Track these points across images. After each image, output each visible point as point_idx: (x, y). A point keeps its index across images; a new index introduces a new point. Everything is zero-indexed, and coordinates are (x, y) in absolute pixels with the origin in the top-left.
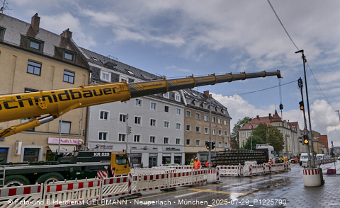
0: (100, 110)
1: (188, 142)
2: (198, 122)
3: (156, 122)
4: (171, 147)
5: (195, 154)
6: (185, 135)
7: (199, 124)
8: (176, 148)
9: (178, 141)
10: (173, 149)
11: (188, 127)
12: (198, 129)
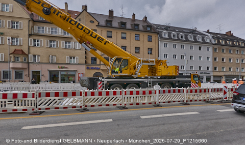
0: (164, 53)
1: (215, 69)
2: (223, 54)
3: (193, 57)
4: (204, 72)
5: (221, 77)
6: (213, 65)
7: (224, 55)
8: (207, 72)
9: (208, 68)
10: (205, 73)
11: (215, 59)
12: (223, 60)
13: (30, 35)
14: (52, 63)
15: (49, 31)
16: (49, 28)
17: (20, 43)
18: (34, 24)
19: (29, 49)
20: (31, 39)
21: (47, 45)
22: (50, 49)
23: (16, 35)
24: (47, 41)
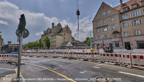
13: (120, 22)
14: (138, 35)
15: (132, 16)
16: (131, 14)
17: (116, 28)
18: (121, 15)
19: (121, 29)
20: (122, 23)
21: (133, 24)
22: (135, 27)
23: (113, 24)
24: (132, 22)
